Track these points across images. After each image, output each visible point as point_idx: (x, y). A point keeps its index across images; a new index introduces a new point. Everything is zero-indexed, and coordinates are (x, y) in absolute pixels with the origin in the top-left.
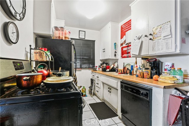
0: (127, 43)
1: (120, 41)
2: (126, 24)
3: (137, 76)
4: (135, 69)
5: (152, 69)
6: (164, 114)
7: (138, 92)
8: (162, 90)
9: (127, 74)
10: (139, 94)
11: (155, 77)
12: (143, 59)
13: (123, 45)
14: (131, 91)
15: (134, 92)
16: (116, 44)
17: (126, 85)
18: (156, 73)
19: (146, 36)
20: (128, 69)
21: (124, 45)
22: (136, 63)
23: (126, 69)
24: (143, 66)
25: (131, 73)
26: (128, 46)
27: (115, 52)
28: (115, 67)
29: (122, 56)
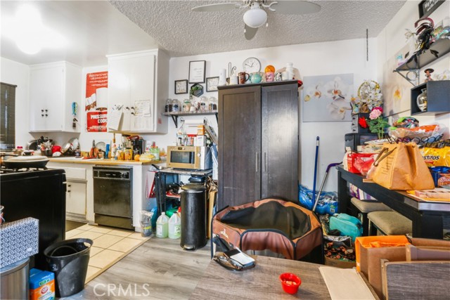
0: (98, 107)
1: (83, 102)
2: (97, 75)
3: (117, 158)
4: (113, 150)
5: (134, 149)
6: (143, 192)
7: (118, 175)
8: (141, 166)
9: (99, 158)
10: (120, 177)
11: (136, 156)
12: (123, 135)
13: (91, 109)
14: (109, 176)
15: (114, 177)
16: (76, 106)
17: (102, 170)
18: (139, 153)
19: (127, 108)
20: (100, 150)
21: (93, 110)
22: (114, 140)
23: (97, 150)
24: (124, 145)
25: (106, 156)
26: (100, 113)
27: (75, 120)
28: (72, 148)
29: (88, 129)
